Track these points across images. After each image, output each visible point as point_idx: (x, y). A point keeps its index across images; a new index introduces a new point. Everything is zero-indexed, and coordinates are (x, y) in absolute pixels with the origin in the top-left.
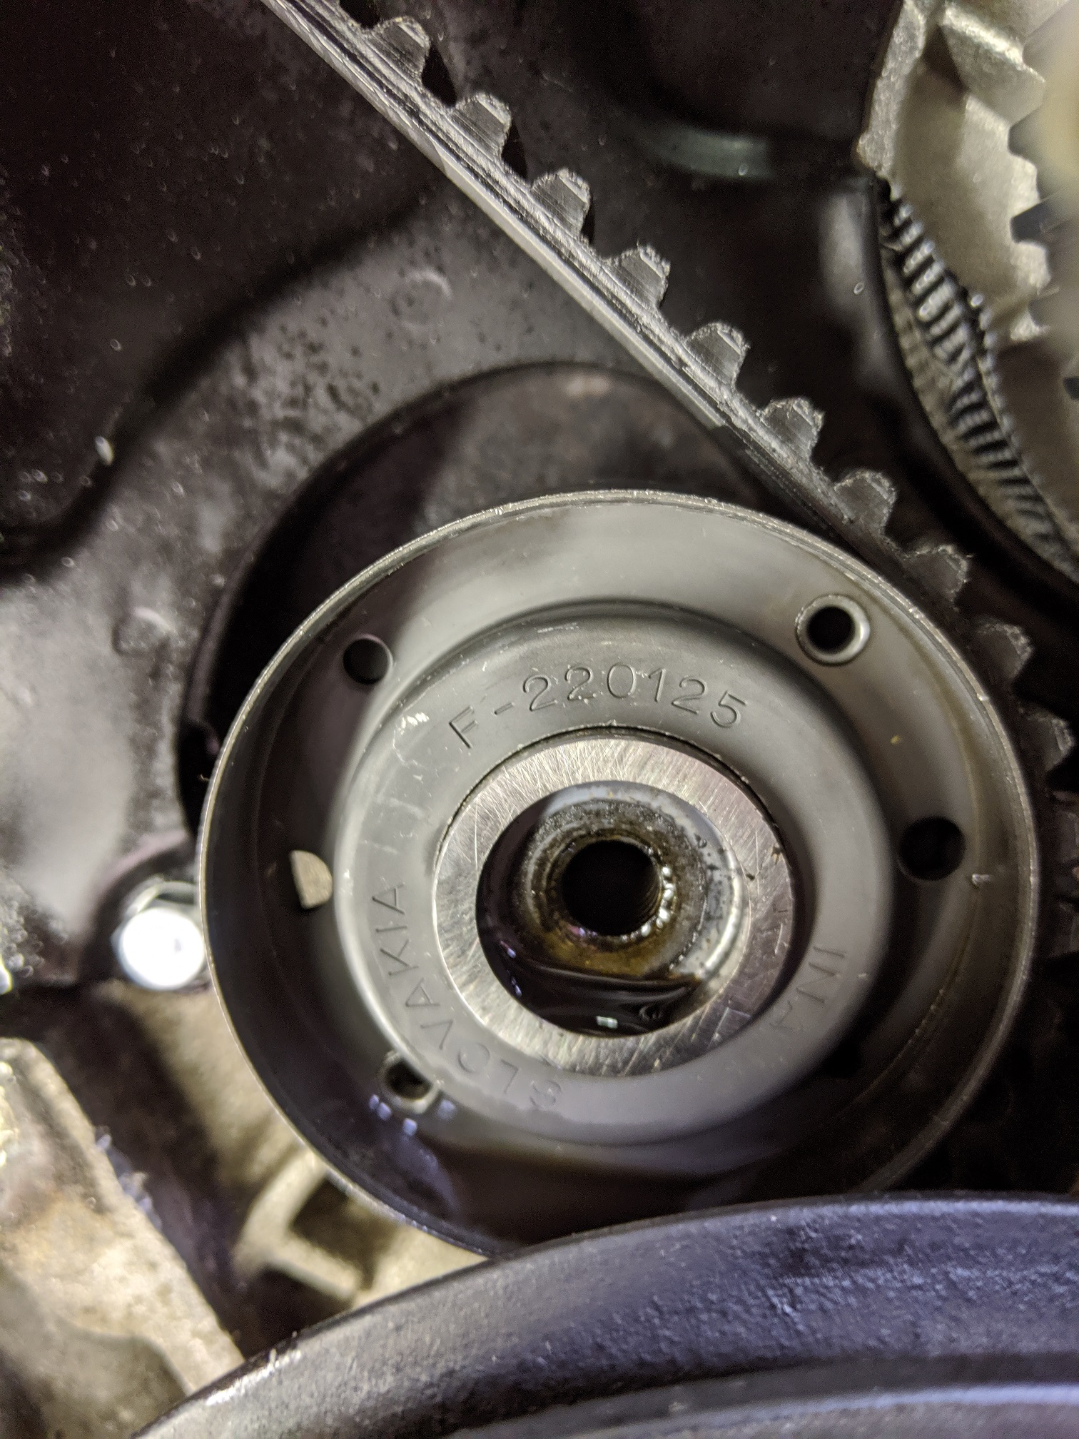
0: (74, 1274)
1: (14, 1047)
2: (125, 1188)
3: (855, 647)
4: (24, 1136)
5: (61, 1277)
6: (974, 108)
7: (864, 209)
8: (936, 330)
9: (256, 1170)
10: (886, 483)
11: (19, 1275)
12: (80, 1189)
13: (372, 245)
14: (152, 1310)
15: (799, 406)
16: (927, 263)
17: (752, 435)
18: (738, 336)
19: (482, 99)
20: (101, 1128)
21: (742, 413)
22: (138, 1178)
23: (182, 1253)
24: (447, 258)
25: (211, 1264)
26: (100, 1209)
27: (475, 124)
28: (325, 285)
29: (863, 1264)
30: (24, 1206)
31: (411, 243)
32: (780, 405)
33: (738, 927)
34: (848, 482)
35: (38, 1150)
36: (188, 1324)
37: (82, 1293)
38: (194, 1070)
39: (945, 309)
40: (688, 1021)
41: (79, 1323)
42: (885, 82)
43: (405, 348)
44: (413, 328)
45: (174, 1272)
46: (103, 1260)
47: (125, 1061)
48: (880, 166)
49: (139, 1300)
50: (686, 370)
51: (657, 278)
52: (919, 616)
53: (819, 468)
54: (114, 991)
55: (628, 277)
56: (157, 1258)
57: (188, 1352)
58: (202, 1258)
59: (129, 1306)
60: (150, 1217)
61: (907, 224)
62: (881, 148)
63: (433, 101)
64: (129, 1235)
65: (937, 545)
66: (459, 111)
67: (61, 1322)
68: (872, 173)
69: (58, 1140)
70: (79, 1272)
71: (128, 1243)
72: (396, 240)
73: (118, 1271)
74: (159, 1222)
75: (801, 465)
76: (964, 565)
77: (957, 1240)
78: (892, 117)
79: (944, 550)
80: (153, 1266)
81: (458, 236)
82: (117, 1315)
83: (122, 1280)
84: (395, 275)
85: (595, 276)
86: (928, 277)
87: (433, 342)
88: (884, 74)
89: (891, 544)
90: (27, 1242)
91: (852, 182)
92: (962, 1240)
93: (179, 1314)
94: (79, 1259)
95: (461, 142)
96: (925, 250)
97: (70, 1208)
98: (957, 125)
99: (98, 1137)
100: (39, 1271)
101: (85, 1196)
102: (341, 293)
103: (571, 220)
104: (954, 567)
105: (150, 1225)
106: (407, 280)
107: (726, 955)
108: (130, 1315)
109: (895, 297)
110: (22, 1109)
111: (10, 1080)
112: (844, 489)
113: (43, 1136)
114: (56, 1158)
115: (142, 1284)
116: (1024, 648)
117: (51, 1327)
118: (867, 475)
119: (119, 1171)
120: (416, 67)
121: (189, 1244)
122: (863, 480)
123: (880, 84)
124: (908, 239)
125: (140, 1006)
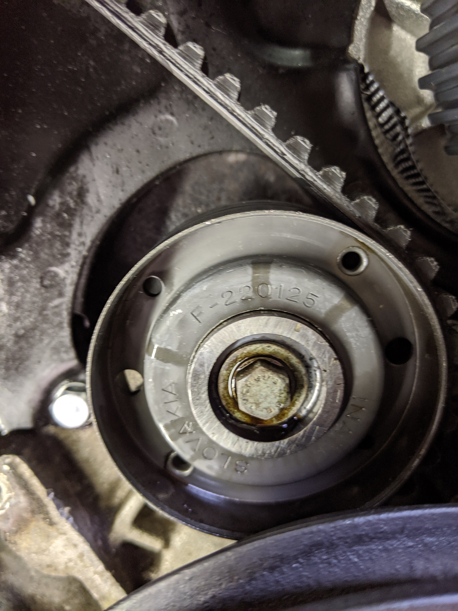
0: (41, 551)
1: (9, 458)
2: (62, 514)
3: (362, 268)
4: (17, 495)
5: (36, 553)
6: (396, 29)
7: (354, 77)
8: (387, 127)
9: (116, 501)
10: (374, 200)
11: (18, 553)
12: (42, 516)
13: (141, 105)
14: (76, 564)
15: (335, 169)
16: (382, 99)
17: (315, 182)
18: (307, 142)
19: (190, 45)
20: (50, 490)
21: (310, 174)
22: (67, 509)
23: (87, 539)
24: (175, 109)
25: (100, 543)
26: (52, 524)
27: (188, 56)
28: (123, 124)
29: (388, 539)
30: (19, 525)
31: (159, 103)
32: (327, 169)
33: (320, 391)
34: (357, 201)
35: (23, 501)
36: (92, 569)
37: (46, 559)
38: (87, 461)
39: (390, 118)
40: (301, 433)
41: (45, 572)
42: (359, 21)
43: (159, 148)
44: (162, 140)
45: (84, 547)
46: (54, 545)
47: (57, 459)
48: (359, 58)
49: (70, 560)
50: (285, 157)
51: (270, 118)
52: (391, 256)
53: (344, 196)
54: (51, 429)
55: (258, 118)
56: (77, 542)
57: (93, 581)
58: (96, 540)
59: (66, 563)
60: (73, 525)
61: (372, 83)
62: (359, 50)
63: (169, 46)
64: (64, 534)
65: (397, 225)
66: (180, 50)
67: (37, 571)
68: (355, 61)
69: (31, 496)
70: (44, 551)
71: (64, 537)
72: (152, 102)
73: (61, 549)
74: (77, 527)
75: (337, 195)
76: (409, 233)
77: (427, 526)
78: (363, 36)
79: (400, 227)
80: (75, 546)
81: (179, 99)
82: (61, 567)
83: (62, 552)
84: (153, 117)
85: (243, 118)
86: (382, 105)
87: (171, 145)
88: (358, 18)
89: (377, 226)
90: (21, 539)
91: (348, 66)
92: (428, 525)
93: (88, 565)
94: (44, 545)
95: (181, 63)
96: (381, 93)
97: (38, 524)
98: (390, 38)
99: (48, 494)
100: (27, 551)
101: (44, 519)
102: (130, 126)
103: (232, 95)
104: (404, 234)
105: (73, 529)
106: (158, 119)
107: (315, 404)
108: (67, 567)
109: (369, 114)
110: (15, 484)
111: (9, 472)
112: (356, 204)
113: (25, 495)
114: (31, 504)
115: (72, 553)
116: (436, 266)
117: (33, 573)
118: (366, 197)
119: (58, 507)
120: (160, 32)
121: (90, 535)
122: (364, 199)
123: (357, 22)
124: (372, 89)
125: (62, 436)
